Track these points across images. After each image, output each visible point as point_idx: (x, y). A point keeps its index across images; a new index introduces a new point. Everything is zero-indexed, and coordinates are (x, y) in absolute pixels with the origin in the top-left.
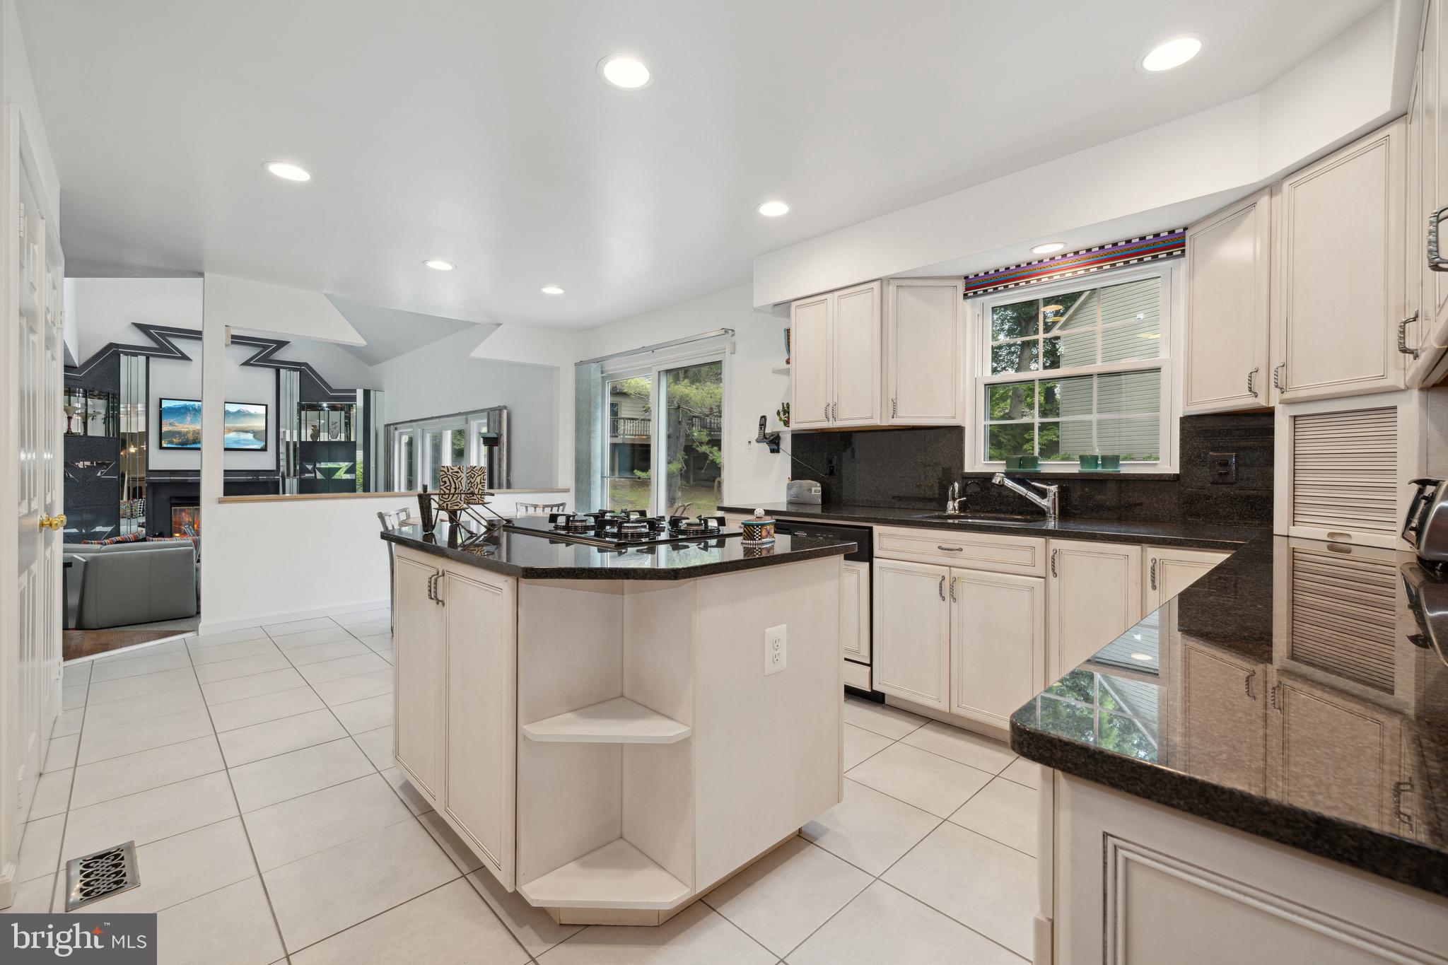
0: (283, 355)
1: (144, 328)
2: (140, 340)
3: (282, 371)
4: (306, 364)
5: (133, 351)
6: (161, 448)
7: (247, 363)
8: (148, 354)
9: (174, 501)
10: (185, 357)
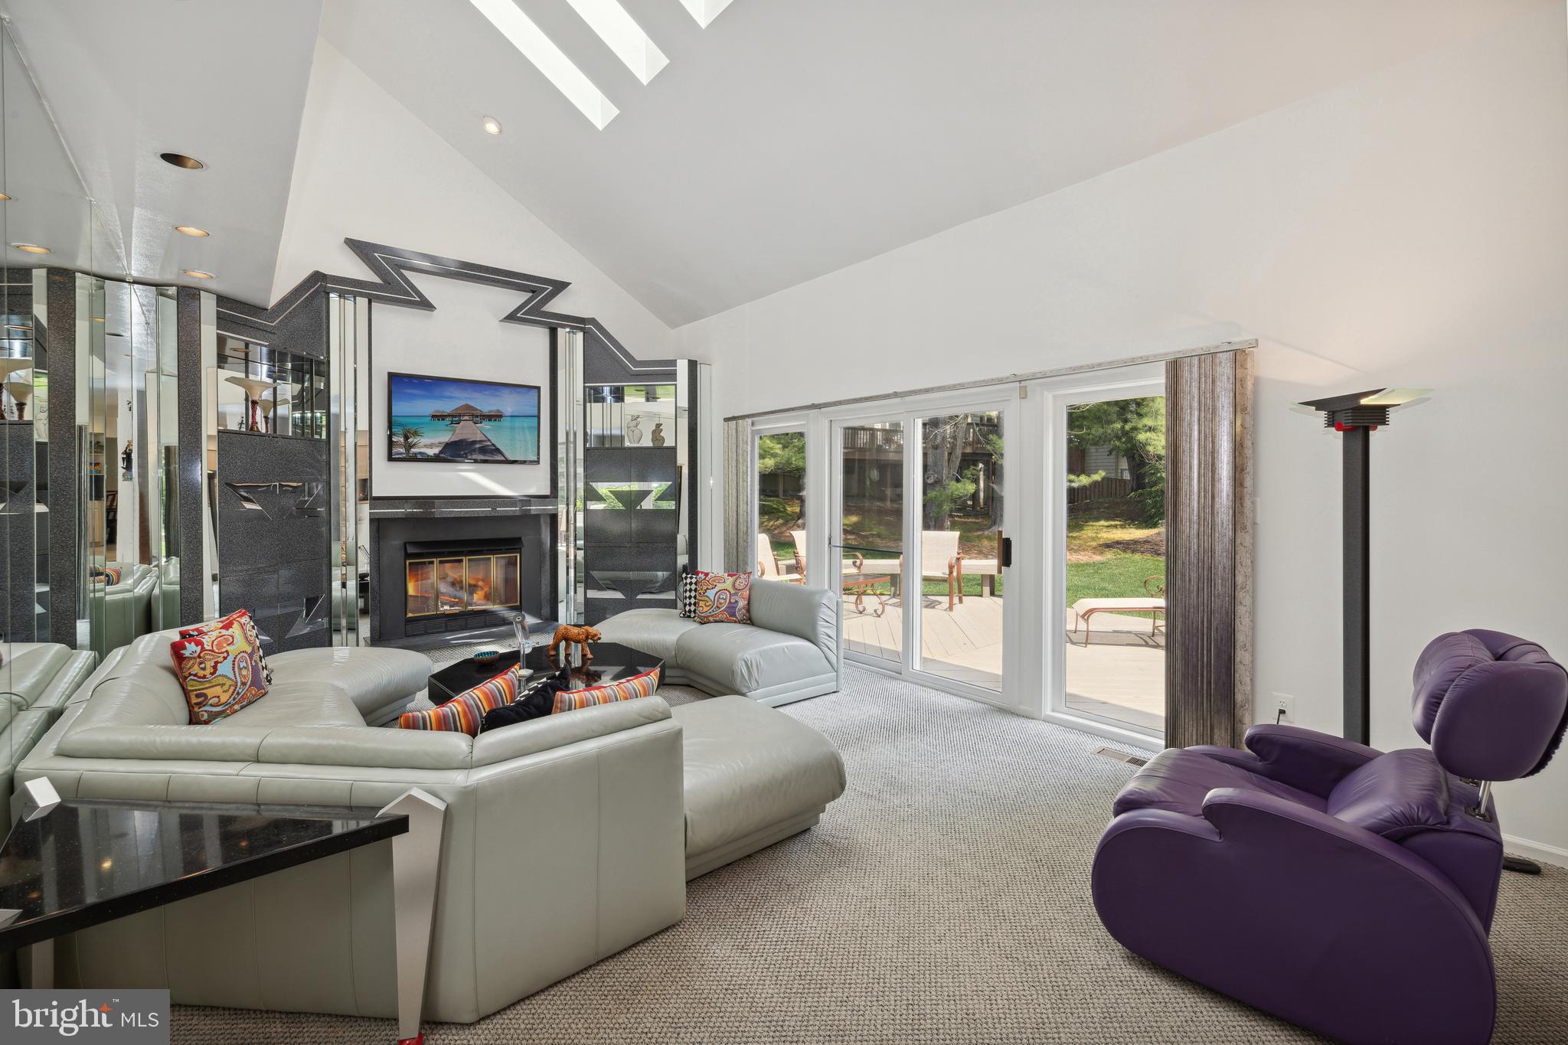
0: (559, 305)
1: (361, 249)
2: (356, 269)
3: (560, 331)
4: (593, 321)
5: (350, 288)
6: (391, 458)
7: (512, 317)
8: (371, 293)
9: (410, 550)
10: (425, 304)
